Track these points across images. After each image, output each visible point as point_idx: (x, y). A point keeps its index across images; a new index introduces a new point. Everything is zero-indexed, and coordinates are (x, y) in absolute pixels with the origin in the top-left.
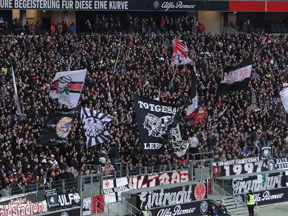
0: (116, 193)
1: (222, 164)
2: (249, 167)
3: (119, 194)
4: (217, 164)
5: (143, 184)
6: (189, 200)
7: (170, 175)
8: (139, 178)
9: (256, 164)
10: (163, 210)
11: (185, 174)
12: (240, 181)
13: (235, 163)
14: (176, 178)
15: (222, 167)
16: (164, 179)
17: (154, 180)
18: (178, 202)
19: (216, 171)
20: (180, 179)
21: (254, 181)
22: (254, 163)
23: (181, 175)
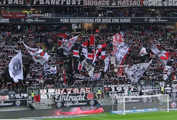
0: (48, 95)
1: (110, 86)
2: (126, 88)
3: (49, 95)
4: (107, 86)
5: (64, 92)
6: (83, 99)
7: (79, 89)
8: (61, 90)
9: (130, 87)
10: (68, 102)
11: (88, 90)
12: (114, 93)
13: (118, 86)
14: (83, 91)
15: (110, 87)
16: (76, 91)
17: (70, 91)
18: (77, 100)
19: (107, 89)
20: (86, 91)
21: (122, 94)
22: (129, 87)
23: (86, 90)
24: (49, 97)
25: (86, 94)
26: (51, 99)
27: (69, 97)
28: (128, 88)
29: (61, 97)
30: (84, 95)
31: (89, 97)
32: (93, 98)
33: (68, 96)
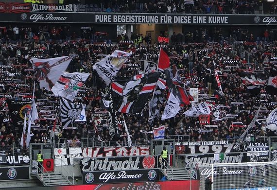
0: (69, 160)
1: (187, 144)
2: (217, 148)
3: (71, 160)
4: (181, 144)
5: (99, 154)
6: (136, 168)
7: (129, 149)
8: (94, 149)
9: (225, 146)
10: (106, 173)
11: (145, 150)
12: (195, 157)
13: (201, 144)
14: (135, 152)
15: (187, 146)
16: (121, 152)
17: (111, 152)
18: (124, 169)
19: (180, 149)
20: (140, 153)
21: (210, 159)
22: (223, 145)
23: (140, 150)
24: (72, 163)
25: (141, 159)
26: (74, 166)
27: (108, 163)
28: (220, 148)
29: (92, 163)
30: (138, 159)
31: (146, 163)
32: (154, 165)
33: (106, 161)
